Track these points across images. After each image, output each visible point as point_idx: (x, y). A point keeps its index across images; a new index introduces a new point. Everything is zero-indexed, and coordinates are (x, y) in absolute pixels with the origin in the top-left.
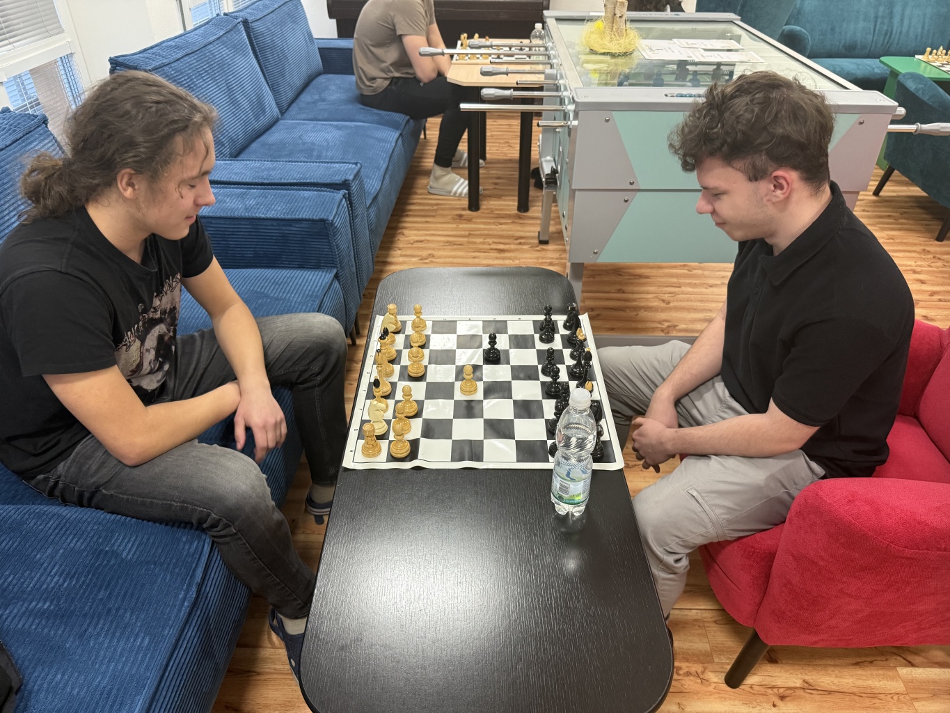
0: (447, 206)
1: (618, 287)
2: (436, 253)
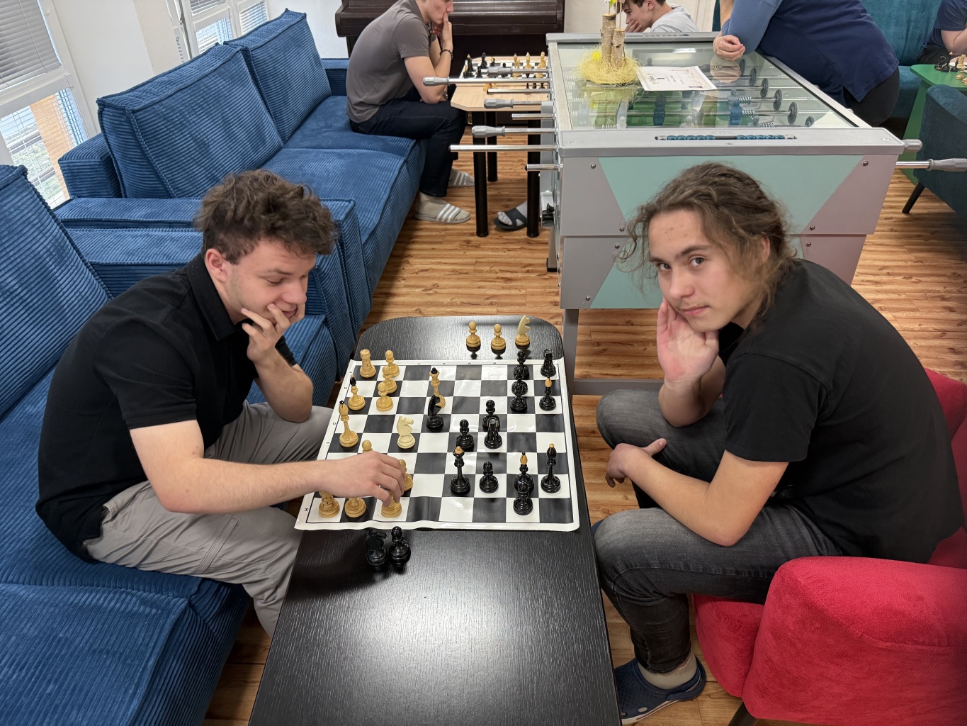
0: (456, 232)
1: (628, 319)
2: (441, 283)
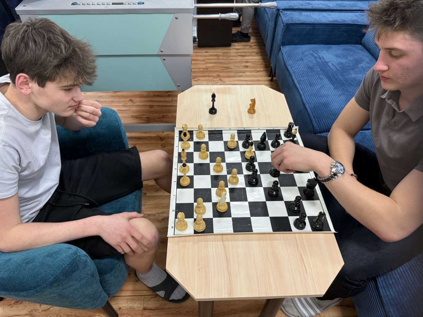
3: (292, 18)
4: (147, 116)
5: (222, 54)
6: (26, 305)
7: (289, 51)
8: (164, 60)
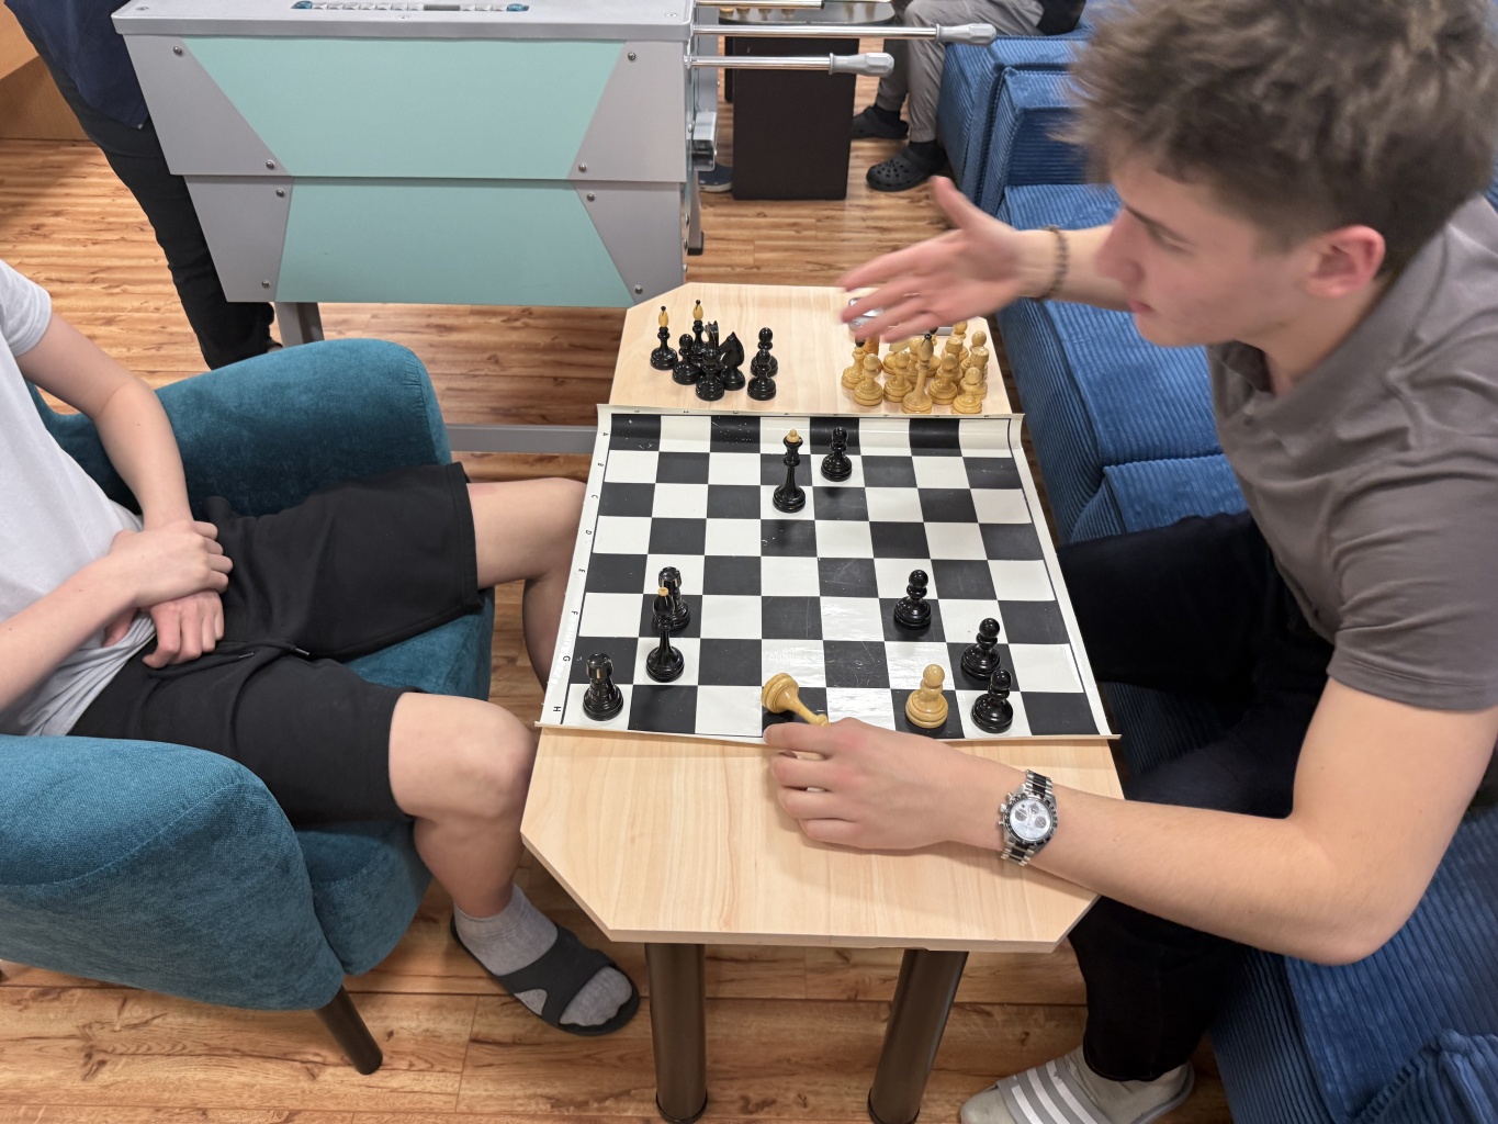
3: (1045, 92)
4: (544, 412)
5: (813, 220)
6: (74, 1004)
7: (1031, 202)
8: (591, 199)
